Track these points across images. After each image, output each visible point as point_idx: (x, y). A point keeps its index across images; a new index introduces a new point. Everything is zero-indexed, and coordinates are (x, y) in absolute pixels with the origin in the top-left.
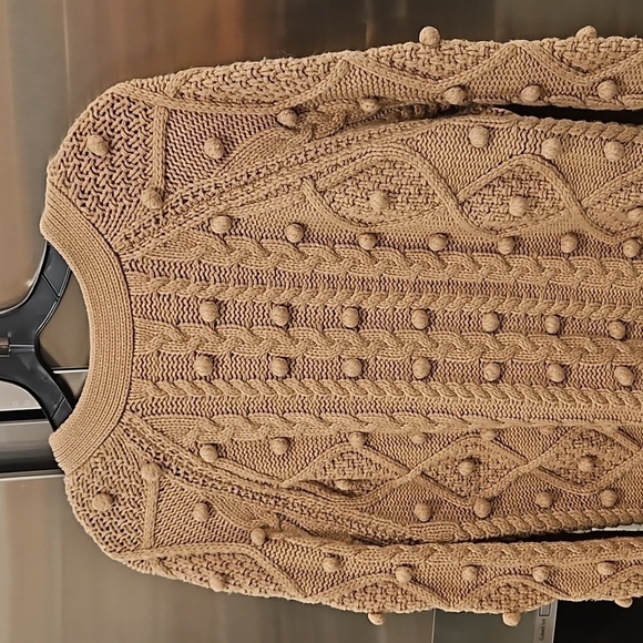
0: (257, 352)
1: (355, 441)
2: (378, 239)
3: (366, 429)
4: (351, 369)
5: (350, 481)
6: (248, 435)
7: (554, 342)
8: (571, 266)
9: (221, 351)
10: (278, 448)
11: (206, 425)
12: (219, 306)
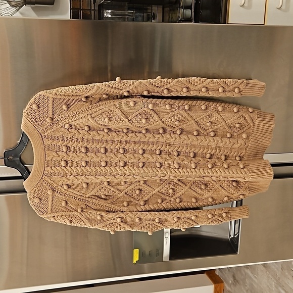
0: (78, 159)
1: (106, 184)
2: (109, 130)
3: (108, 180)
4: (103, 164)
5: (105, 195)
6: (76, 182)
7: (158, 156)
8: (163, 136)
9: (68, 159)
10: (84, 185)
11: (65, 179)
12: (68, 148)
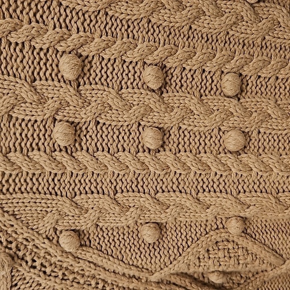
0: (128, 117)
1: (234, 227)
3: (247, 214)
4: (233, 141)
5: (224, 273)
6: (115, 220)
9: (85, 116)
10: (148, 235)
11: (66, 206)
12: (84, 63)
